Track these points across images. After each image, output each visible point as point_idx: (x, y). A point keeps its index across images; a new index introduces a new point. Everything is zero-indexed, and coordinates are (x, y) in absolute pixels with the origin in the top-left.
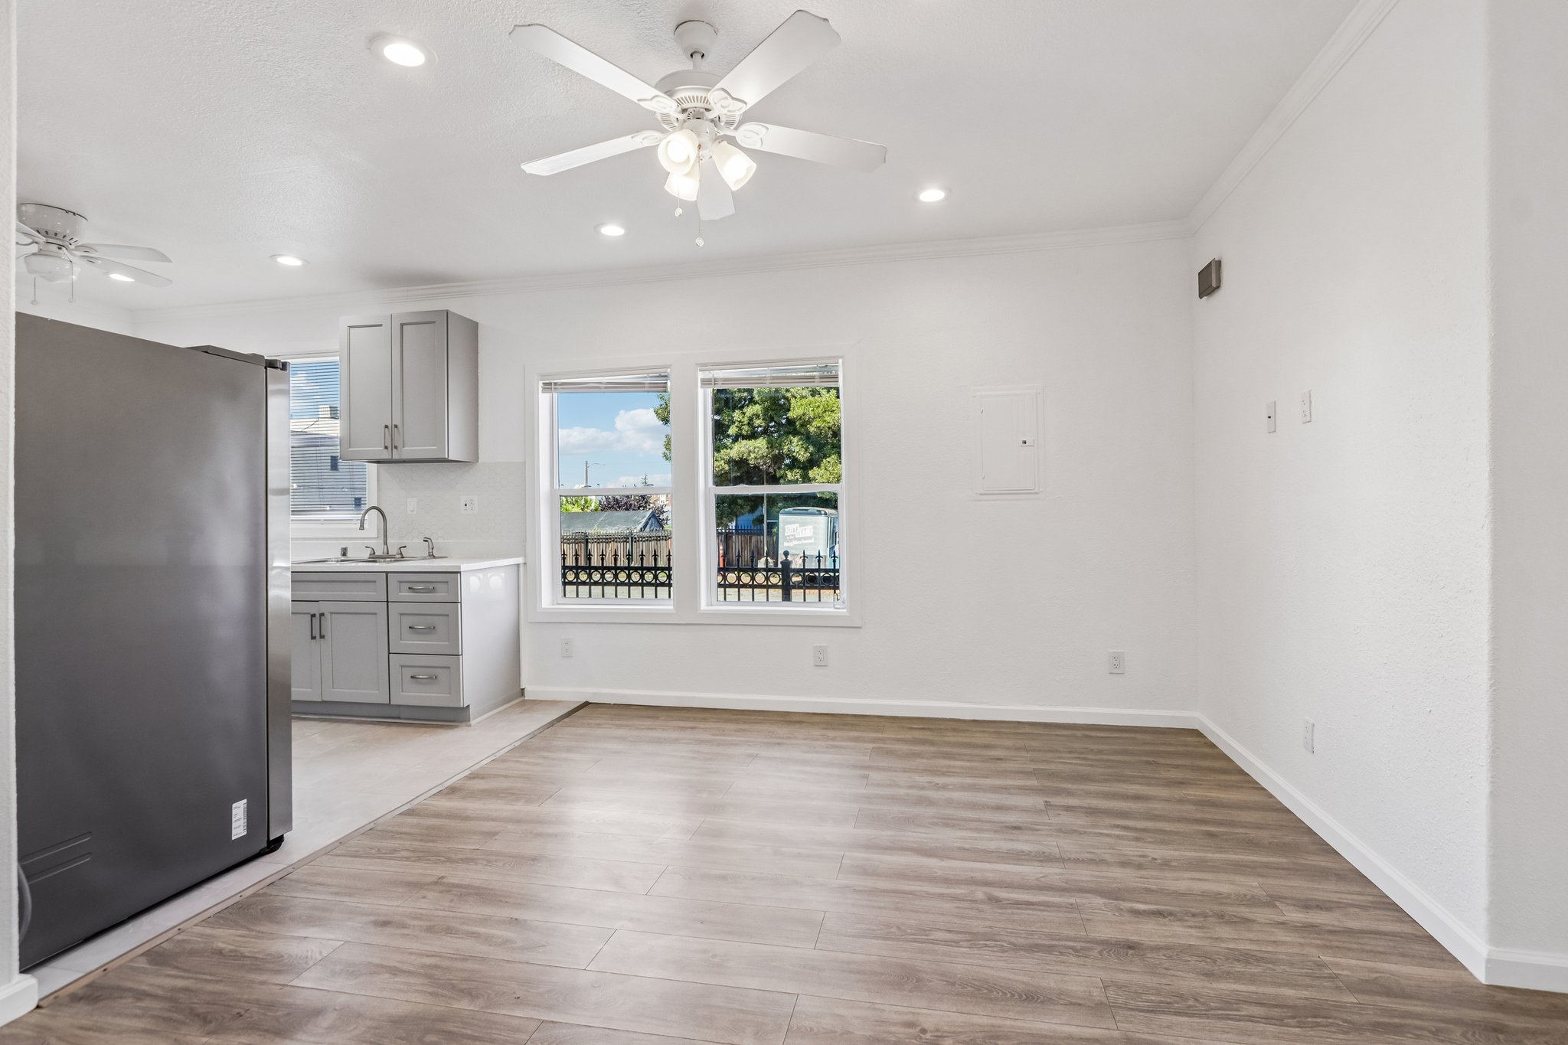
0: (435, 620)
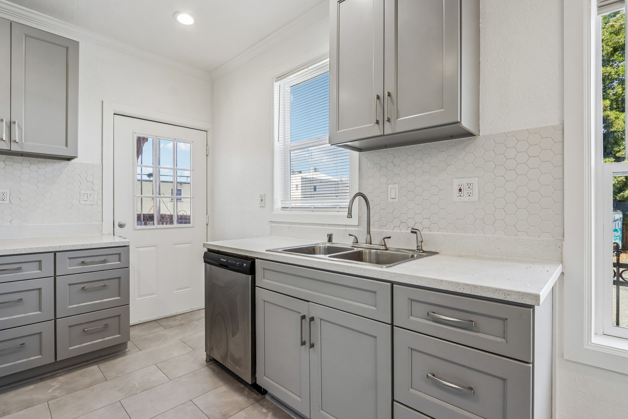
0: (475, 379)
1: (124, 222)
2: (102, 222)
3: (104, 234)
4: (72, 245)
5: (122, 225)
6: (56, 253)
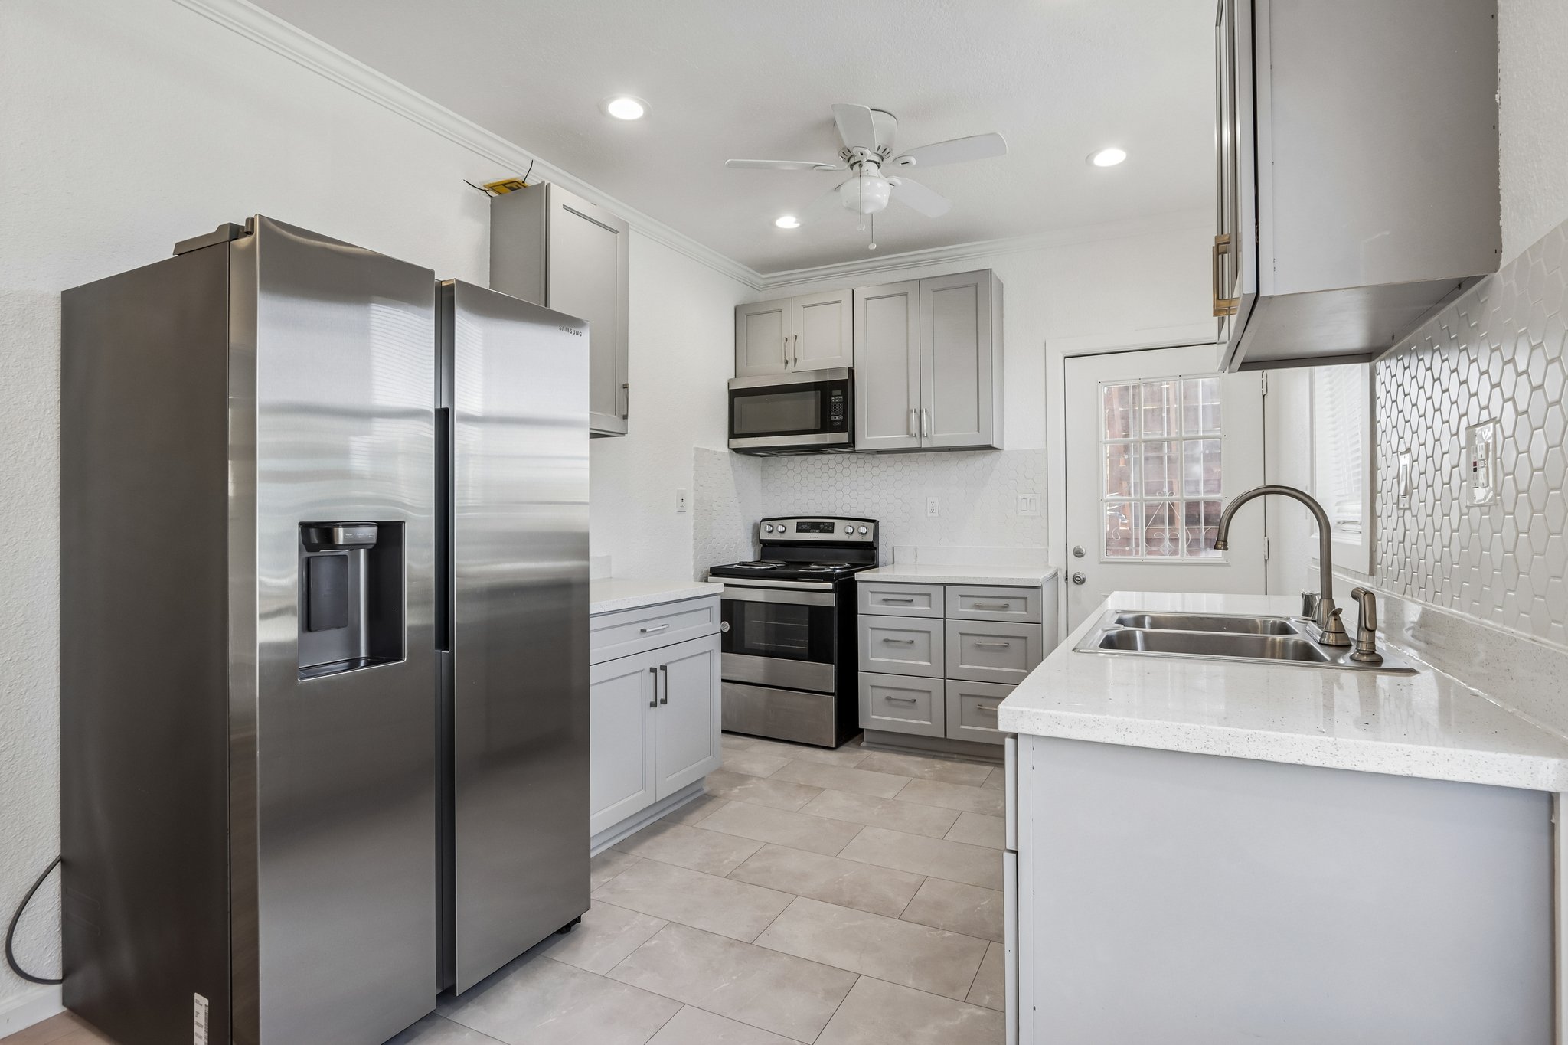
1: (1082, 548)
2: (1047, 545)
3: (1050, 567)
5: (1080, 553)
6: (945, 585)
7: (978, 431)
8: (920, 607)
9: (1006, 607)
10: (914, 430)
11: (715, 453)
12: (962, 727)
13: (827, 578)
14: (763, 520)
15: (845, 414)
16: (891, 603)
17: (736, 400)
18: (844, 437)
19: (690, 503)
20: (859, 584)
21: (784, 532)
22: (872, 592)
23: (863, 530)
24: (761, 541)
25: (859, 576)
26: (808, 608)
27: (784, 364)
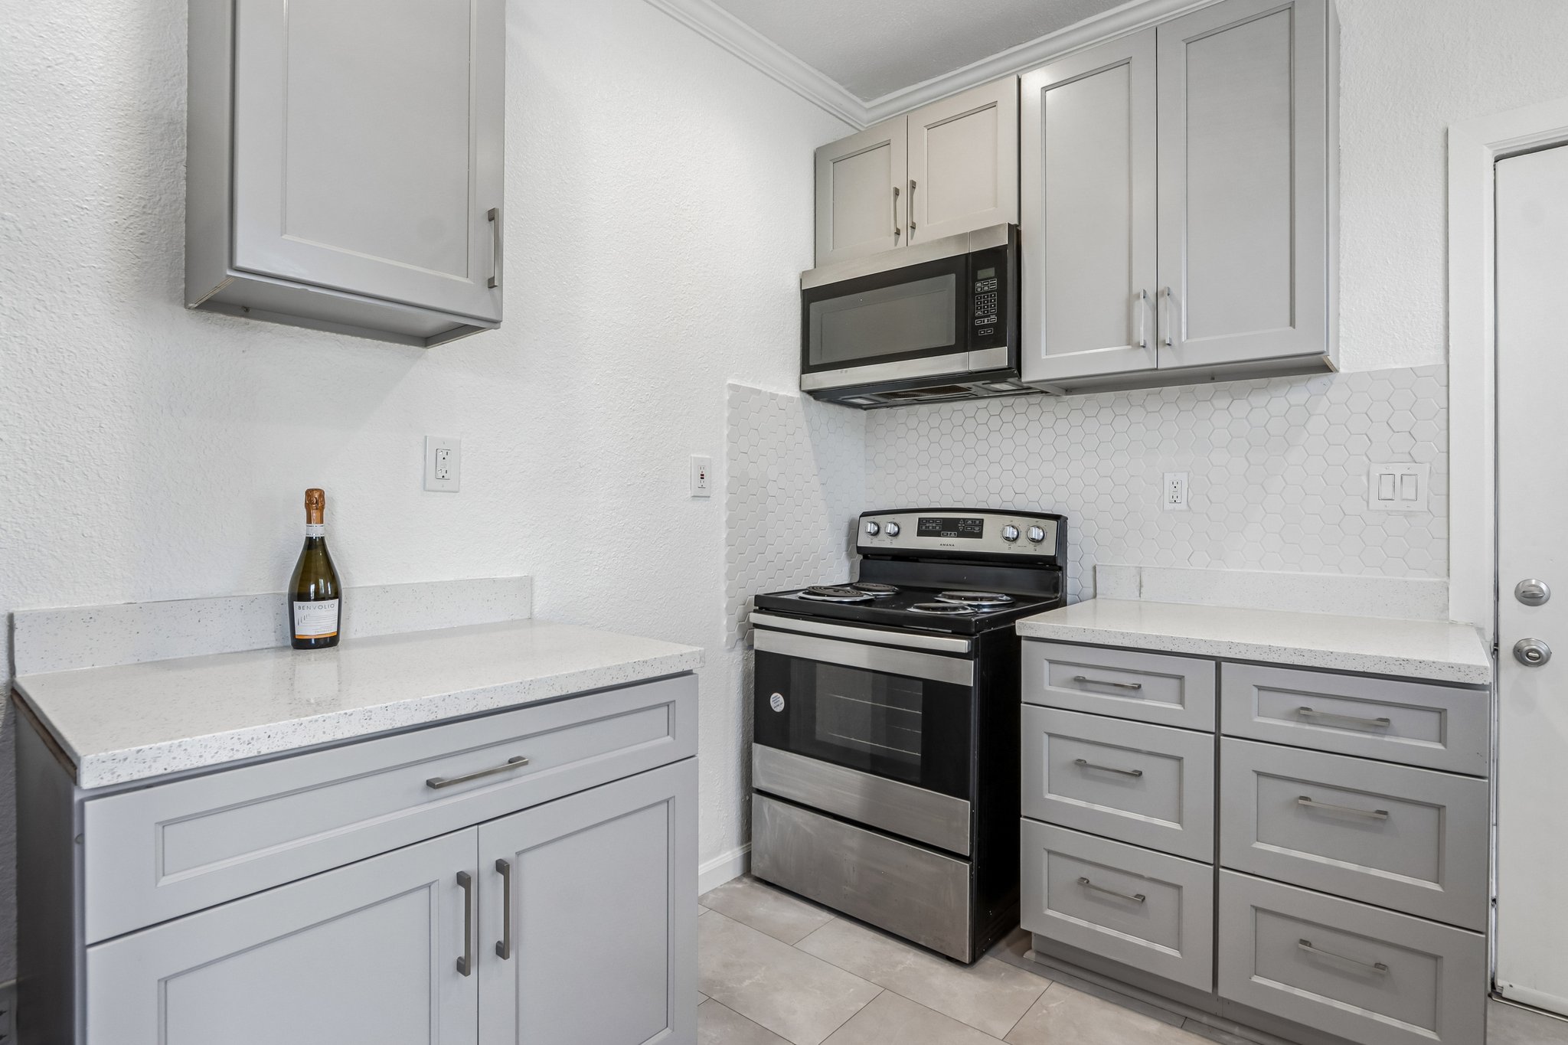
1: (1544, 587)
2: (1449, 576)
3: (1453, 623)
4: (1265, 646)
5: (1532, 596)
6: (1219, 661)
7: (1292, 323)
8: (1158, 702)
9: (1381, 726)
10: (1143, 334)
11: (773, 397)
12: (1256, 979)
13: (958, 628)
14: (865, 515)
15: (1002, 314)
16: (1090, 686)
17: (813, 306)
18: (997, 357)
19: (719, 480)
20: (1023, 642)
21: (896, 534)
22: (1051, 662)
23: (1036, 534)
24: (860, 550)
25: (1025, 626)
26: (921, 683)
27: (893, 237)
